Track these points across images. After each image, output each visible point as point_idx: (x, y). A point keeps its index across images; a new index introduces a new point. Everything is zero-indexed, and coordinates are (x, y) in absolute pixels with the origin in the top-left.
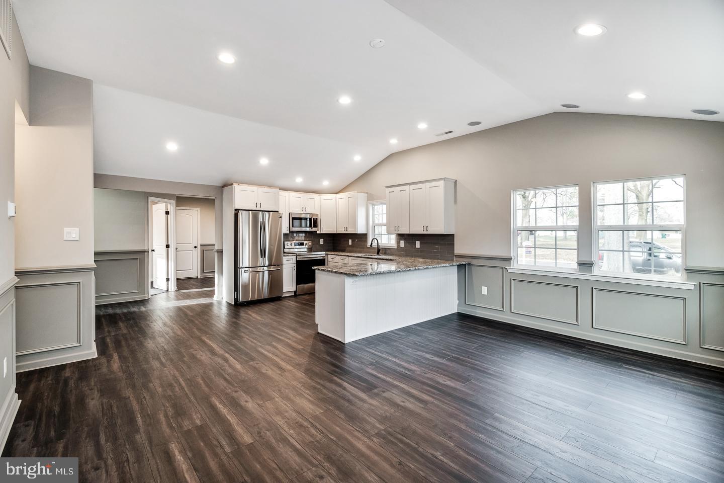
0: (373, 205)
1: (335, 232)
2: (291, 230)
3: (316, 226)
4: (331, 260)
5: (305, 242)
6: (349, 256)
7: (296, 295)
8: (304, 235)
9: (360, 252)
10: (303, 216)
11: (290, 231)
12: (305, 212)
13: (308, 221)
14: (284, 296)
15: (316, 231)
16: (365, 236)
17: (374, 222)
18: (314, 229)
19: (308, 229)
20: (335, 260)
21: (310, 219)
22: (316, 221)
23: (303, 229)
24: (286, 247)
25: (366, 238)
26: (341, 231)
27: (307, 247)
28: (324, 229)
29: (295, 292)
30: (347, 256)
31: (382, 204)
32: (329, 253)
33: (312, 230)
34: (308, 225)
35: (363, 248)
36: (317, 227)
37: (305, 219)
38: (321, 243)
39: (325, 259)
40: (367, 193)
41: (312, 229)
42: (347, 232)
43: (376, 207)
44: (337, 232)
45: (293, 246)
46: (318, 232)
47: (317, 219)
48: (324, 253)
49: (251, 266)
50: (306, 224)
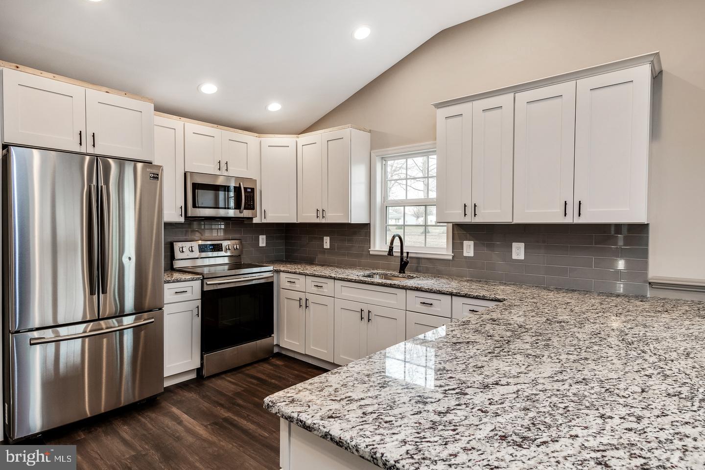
0: (383, 158)
1: (295, 221)
2: (189, 214)
3: (250, 205)
4: (288, 285)
5: (225, 244)
6: (335, 279)
7: (200, 378)
8: (223, 227)
9: (352, 266)
10: (220, 182)
11: (186, 217)
12: (226, 174)
13: (232, 194)
14: (167, 384)
15: (251, 219)
16: (363, 230)
17: (385, 197)
18: (247, 213)
19: (231, 213)
20: (297, 286)
21: (237, 190)
22: (251, 194)
23: (222, 213)
24: (178, 255)
25: (368, 234)
26: (309, 217)
27: (229, 254)
28: (269, 215)
29: (199, 371)
30: (331, 278)
31: (426, 153)
32: (282, 269)
33: (241, 215)
34: (232, 204)
35: (359, 256)
36: (253, 209)
37: (226, 188)
38: (261, 245)
39: (272, 283)
40: (370, 131)
41: (241, 212)
42: (323, 221)
43: (389, 163)
44: (299, 221)
45: (196, 253)
46: (255, 221)
47: (253, 190)
48: (271, 268)
49: (88, 319)
50: (227, 200)
